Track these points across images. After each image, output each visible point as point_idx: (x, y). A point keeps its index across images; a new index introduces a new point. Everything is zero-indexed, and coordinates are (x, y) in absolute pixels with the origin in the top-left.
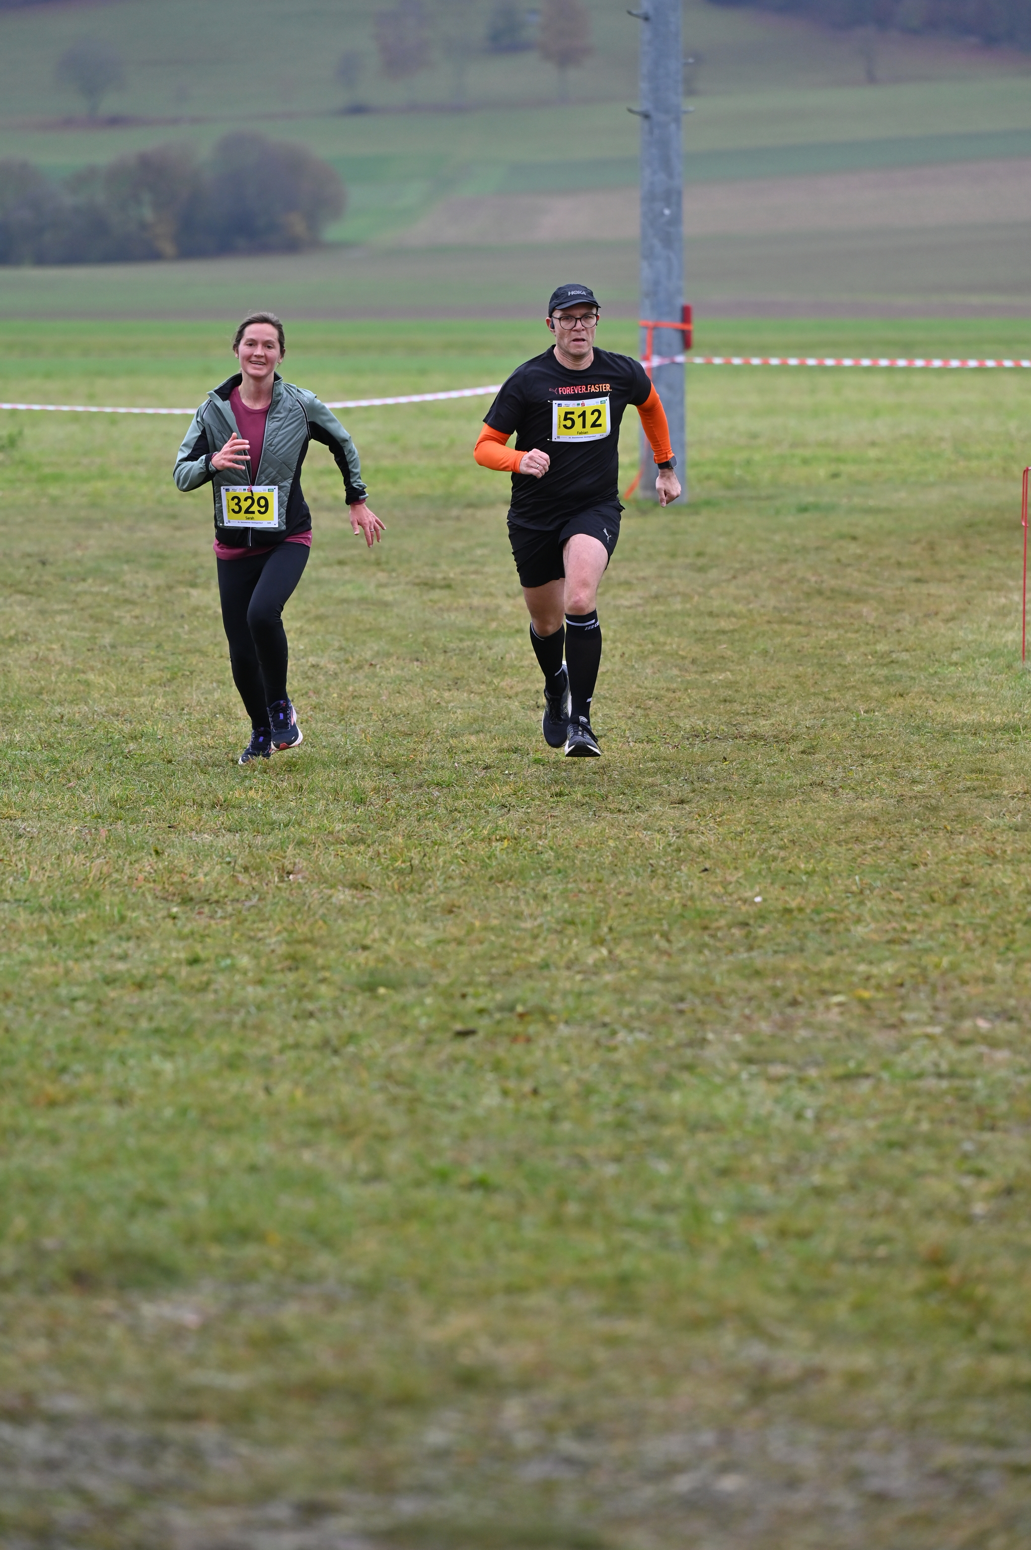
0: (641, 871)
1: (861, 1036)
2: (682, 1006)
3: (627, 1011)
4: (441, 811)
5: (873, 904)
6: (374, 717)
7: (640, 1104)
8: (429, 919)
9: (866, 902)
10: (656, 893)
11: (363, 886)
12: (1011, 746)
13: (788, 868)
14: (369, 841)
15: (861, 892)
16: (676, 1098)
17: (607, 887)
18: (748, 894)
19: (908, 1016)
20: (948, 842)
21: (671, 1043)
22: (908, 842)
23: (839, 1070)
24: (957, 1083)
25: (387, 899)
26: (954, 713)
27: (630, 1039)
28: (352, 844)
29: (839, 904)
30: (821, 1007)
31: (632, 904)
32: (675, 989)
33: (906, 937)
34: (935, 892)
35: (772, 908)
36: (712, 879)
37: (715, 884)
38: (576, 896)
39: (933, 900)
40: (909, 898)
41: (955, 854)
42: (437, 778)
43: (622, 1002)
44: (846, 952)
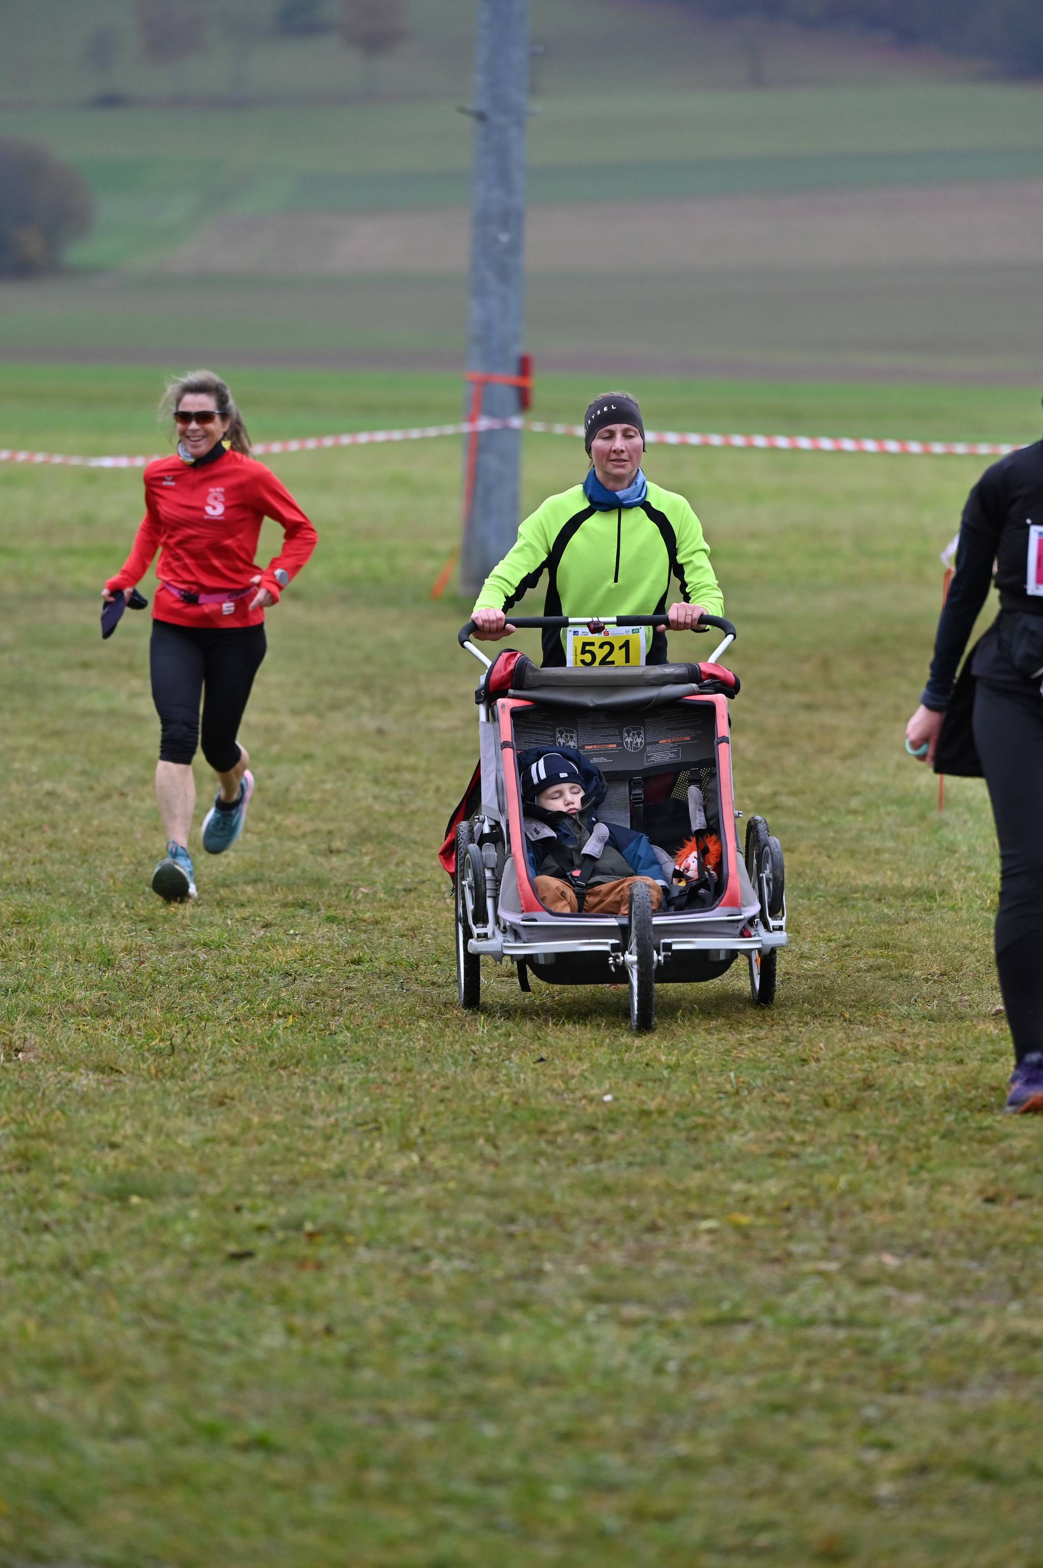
0: (460, 1058)
1: (738, 1272)
2: (512, 1228)
3: (443, 1233)
4: (209, 978)
5: (752, 1107)
6: (126, 859)
7: (460, 1348)
8: (194, 1112)
9: (744, 1104)
10: (479, 1086)
11: (112, 1069)
12: (924, 916)
13: (645, 1060)
14: (119, 1014)
15: (737, 1093)
16: (505, 1342)
17: (418, 1078)
18: (595, 1091)
19: (797, 1248)
20: (845, 1033)
21: (499, 1273)
22: (796, 1032)
23: (710, 1314)
24: (858, 1333)
25: (141, 1085)
26: (853, 872)
27: (447, 1268)
28: (97, 1016)
29: (709, 1107)
30: (687, 1235)
31: (449, 1100)
32: (504, 1207)
33: (793, 1149)
34: (830, 1095)
35: (625, 1109)
36: (550, 1072)
37: (555, 1077)
38: (378, 1088)
39: (827, 1104)
40: (798, 1101)
41: (855, 1048)
42: (203, 937)
43: (437, 1221)
44: (718, 1166)
